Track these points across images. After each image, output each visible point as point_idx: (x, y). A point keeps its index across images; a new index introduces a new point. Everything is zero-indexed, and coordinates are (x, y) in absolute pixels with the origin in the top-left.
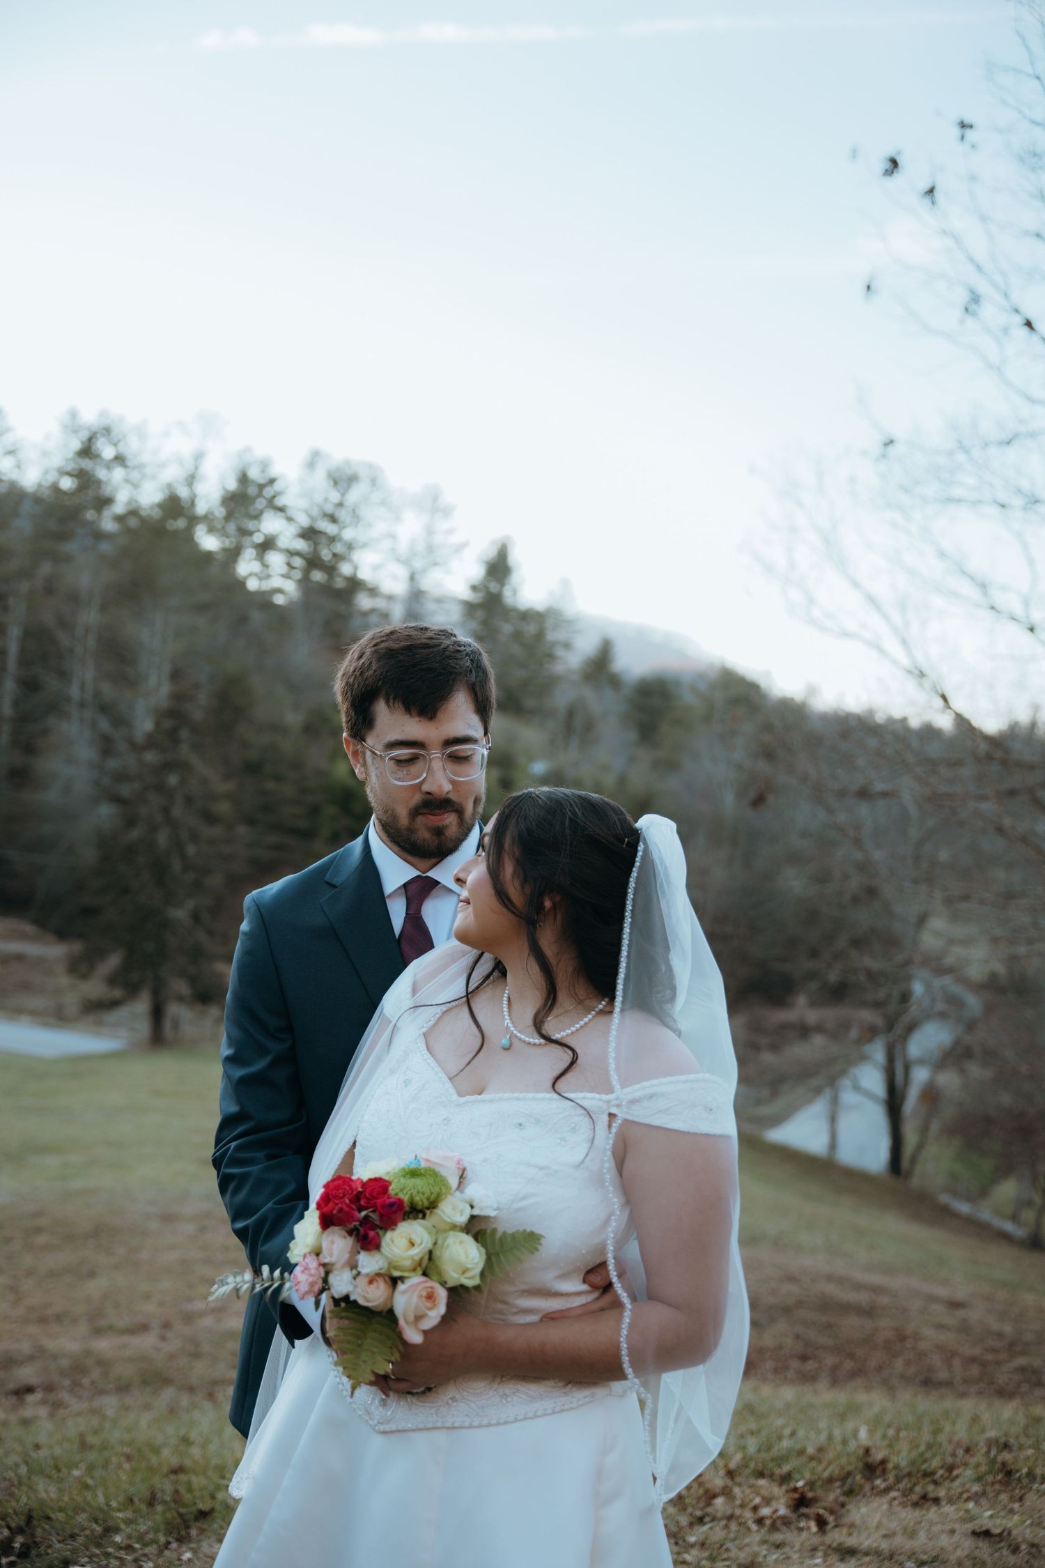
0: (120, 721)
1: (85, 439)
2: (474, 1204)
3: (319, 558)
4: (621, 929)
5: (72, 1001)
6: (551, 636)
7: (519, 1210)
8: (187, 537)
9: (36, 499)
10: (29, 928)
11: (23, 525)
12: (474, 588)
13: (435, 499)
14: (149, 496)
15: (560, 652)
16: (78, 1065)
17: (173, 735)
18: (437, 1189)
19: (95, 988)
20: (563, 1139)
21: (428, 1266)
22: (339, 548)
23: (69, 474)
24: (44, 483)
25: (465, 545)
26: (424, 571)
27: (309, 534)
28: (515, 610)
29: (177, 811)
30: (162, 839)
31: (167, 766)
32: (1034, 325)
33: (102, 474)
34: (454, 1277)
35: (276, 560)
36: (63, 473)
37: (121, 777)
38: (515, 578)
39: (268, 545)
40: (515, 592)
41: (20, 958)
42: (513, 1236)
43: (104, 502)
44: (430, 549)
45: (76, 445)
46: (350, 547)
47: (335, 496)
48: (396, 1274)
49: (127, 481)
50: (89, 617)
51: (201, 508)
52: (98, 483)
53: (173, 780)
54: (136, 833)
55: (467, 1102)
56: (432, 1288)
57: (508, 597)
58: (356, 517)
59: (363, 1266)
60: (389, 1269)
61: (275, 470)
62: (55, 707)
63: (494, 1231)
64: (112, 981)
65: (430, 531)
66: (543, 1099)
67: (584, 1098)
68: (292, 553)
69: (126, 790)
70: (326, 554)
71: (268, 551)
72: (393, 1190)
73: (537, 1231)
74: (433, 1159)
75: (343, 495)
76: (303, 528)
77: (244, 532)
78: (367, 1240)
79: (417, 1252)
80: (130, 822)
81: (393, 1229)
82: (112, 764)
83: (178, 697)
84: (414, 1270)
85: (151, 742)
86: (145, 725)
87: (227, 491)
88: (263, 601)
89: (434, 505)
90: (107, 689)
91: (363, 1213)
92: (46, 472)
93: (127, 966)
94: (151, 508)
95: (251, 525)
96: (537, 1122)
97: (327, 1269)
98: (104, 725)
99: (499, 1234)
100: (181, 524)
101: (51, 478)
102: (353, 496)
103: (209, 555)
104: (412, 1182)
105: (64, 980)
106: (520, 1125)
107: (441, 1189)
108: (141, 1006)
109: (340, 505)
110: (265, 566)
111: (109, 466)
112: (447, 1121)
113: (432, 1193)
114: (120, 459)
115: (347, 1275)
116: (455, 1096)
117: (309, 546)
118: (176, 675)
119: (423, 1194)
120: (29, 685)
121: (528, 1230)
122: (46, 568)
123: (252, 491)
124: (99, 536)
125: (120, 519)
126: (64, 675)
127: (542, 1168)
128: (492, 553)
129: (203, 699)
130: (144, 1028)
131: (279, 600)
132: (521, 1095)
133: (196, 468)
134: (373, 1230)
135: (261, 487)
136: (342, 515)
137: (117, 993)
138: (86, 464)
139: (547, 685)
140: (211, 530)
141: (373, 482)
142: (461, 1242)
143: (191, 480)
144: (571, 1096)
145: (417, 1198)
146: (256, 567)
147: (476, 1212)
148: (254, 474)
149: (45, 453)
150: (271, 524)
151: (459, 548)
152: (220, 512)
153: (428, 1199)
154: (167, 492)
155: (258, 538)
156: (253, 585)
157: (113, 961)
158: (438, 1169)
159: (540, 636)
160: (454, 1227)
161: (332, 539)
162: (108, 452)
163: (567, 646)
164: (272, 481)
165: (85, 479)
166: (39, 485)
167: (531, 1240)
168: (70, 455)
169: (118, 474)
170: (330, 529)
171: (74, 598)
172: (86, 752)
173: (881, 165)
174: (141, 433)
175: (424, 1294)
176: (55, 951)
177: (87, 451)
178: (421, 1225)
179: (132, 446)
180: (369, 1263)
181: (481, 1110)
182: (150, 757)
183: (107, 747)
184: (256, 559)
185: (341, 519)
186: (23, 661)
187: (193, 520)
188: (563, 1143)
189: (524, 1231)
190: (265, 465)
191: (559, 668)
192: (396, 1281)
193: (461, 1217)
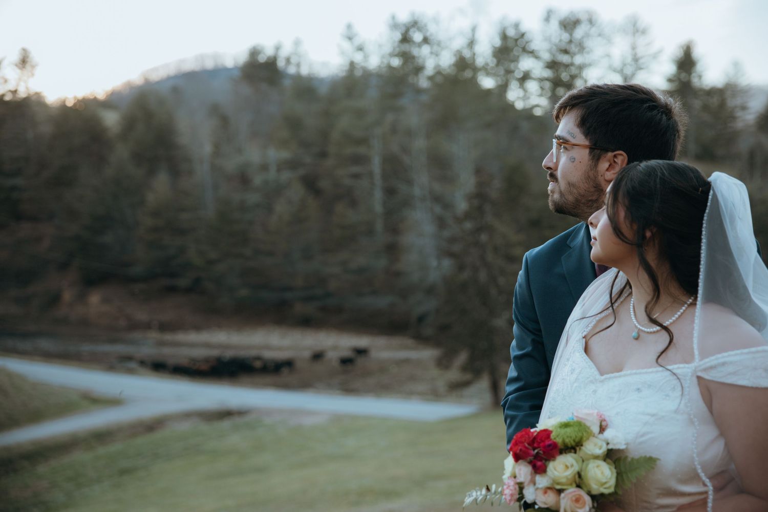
0: (448, 206)
1: (403, 32)
2: (609, 441)
3: (561, 80)
4: (699, 248)
5: (441, 384)
6: (731, 103)
7: (641, 443)
8: (473, 82)
9: (379, 75)
10: (409, 342)
11: (373, 93)
12: (670, 80)
13: (635, 24)
14: (446, 60)
15: (739, 114)
16: (450, 425)
17: (480, 209)
18: (580, 434)
19: (454, 374)
20: (667, 396)
21: (579, 481)
22: (573, 70)
23: (396, 55)
24: (382, 66)
25: (660, 52)
26: (633, 75)
27: (553, 65)
28: (702, 90)
29: (490, 257)
30: (483, 276)
31: (479, 230)
33: (415, 51)
34: (596, 489)
35: (532, 86)
36: (392, 55)
37: (452, 240)
38: (699, 67)
39: (526, 77)
40: (700, 77)
41: (407, 361)
42: (638, 461)
43: (419, 69)
44: (636, 59)
45: (398, 36)
46: (581, 68)
47: (565, 36)
48: (558, 487)
49: (431, 53)
50: (420, 144)
51: (480, 62)
52: (413, 57)
53: (484, 237)
54: (465, 275)
55: (606, 379)
56: (579, 495)
57: (695, 81)
58: (582, 48)
59: (539, 484)
60: (553, 484)
61: (524, 28)
62: (407, 203)
63: (626, 457)
64: (464, 369)
65: (634, 48)
66: (652, 372)
67: (679, 368)
68: (541, 80)
69: (457, 248)
70: (565, 76)
71: (526, 81)
72: (553, 436)
73: (654, 456)
74: (580, 416)
75: (571, 35)
76: (548, 63)
77: (509, 72)
78: (539, 468)
79: (570, 473)
80: (461, 268)
81: (554, 460)
82: (447, 233)
83: (480, 185)
84: (571, 484)
85: (467, 216)
86: (462, 206)
87: (495, 48)
88: (527, 114)
89: (635, 29)
90: (437, 187)
91: (536, 451)
92: (383, 57)
93: (472, 359)
94: (450, 67)
95: (512, 66)
96: (650, 386)
97: (521, 485)
98: (438, 209)
99: (629, 459)
100: (468, 74)
101: (385, 61)
102: (579, 33)
103: (489, 92)
104: (563, 431)
105: (435, 372)
106: (638, 389)
107: (583, 434)
108: (484, 384)
109: (571, 42)
110: (525, 91)
111: (420, 45)
112: (595, 392)
113: (576, 437)
114: (426, 40)
115: (532, 489)
116: (598, 376)
117: (554, 73)
118: (478, 171)
119: (571, 437)
120: (390, 192)
121: (648, 455)
122: (390, 117)
123: (510, 44)
124: (419, 91)
125: (431, 78)
126: (410, 182)
127: (653, 415)
128: (679, 53)
129: (497, 184)
130: (488, 397)
131: (538, 112)
132: (638, 371)
133: (473, 35)
134: (541, 460)
135: (516, 40)
136: (573, 48)
137: (468, 376)
138: (406, 47)
139: (731, 138)
140: (488, 74)
141: (591, 22)
142: (598, 466)
143: (471, 44)
144: (670, 367)
145: (567, 441)
146: (521, 93)
147: (610, 447)
148: (511, 33)
149: (380, 46)
150: (526, 64)
151: (655, 56)
152: (492, 62)
153: (574, 441)
154: (458, 56)
155: (519, 75)
156: (519, 105)
157: (462, 357)
158: (583, 421)
159: (722, 104)
160: (596, 457)
161: (567, 66)
162: (417, 37)
163: (744, 108)
164: (523, 35)
165: (406, 57)
166: (379, 66)
167: (650, 461)
168: (396, 44)
169: (425, 50)
170: (565, 59)
171: (410, 133)
172: (429, 228)
174: (436, 20)
175: (574, 498)
176: (428, 354)
177: (406, 39)
178: (572, 457)
179: (432, 29)
180: (542, 481)
181: (616, 382)
182: (468, 225)
183: (441, 223)
184: (520, 88)
185: (571, 51)
186: (385, 176)
187: (475, 70)
188: (667, 398)
189: (645, 457)
190: (517, 26)
191: (739, 125)
192: (560, 491)
193: (600, 451)
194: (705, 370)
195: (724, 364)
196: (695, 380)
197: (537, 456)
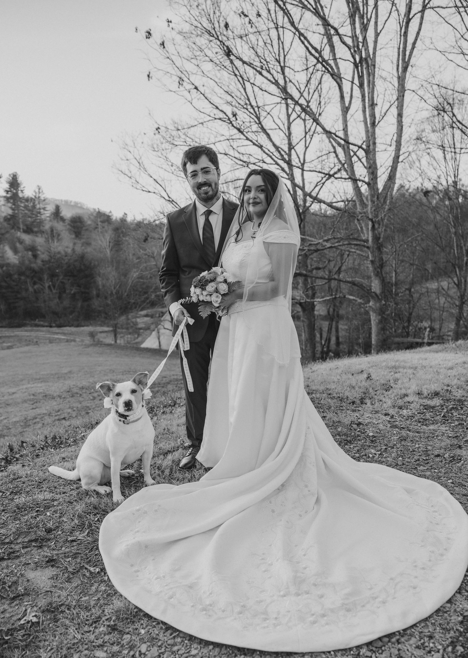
6: (38, 206)
12: (6, 191)
15: (42, 211)
21: (217, 291)
28: (23, 198)
32: (199, 88)
34: (222, 292)
40: (22, 192)
56: (218, 295)
57: (20, 194)
60: (209, 293)
78: (203, 289)
79: (213, 289)
81: (208, 285)
84: (214, 292)
97: (198, 295)
115: (202, 296)
134: (204, 286)
142: (222, 285)
145: (211, 278)
147: (225, 279)
153: (214, 279)
158: (215, 272)
160: (221, 282)
163: (44, 209)
173: (144, 35)
178: (213, 283)
180: (205, 293)
191: (43, 217)
192: (211, 295)
193: (222, 280)
194: (266, 239)
195: (271, 236)
196: (262, 243)
197: (202, 285)
